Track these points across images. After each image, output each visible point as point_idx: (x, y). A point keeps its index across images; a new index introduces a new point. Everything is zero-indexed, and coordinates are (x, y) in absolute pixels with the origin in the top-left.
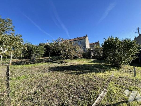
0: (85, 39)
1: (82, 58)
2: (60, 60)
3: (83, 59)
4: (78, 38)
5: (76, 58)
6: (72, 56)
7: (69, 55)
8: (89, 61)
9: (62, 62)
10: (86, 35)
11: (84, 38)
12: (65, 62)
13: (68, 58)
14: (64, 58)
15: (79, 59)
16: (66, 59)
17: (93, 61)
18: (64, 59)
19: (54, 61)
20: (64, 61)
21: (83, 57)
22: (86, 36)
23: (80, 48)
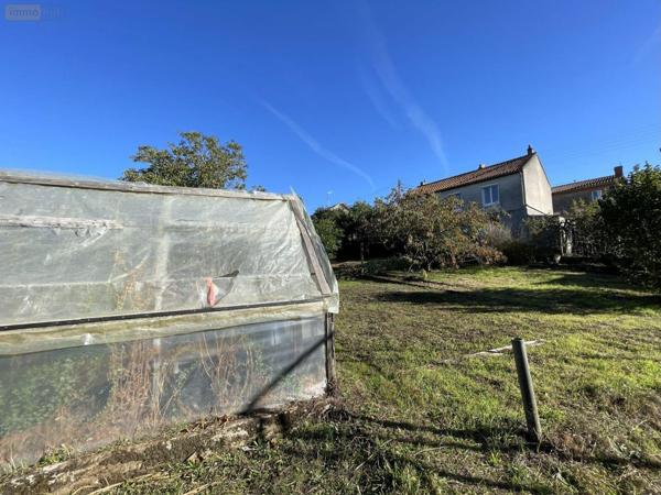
0: (519, 171)
1: (500, 264)
2: (400, 274)
3: (507, 269)
4: (480, 168)
5: (470, 264)
6: (454, 258)
7: (439, 252)
8: (537, 280)
9: (411, 279)
10: (530, 150)
11: (516, 168)
12: (420, 280)
13: (436, 266)
14: (416, 265)
15: (487, 268)
16: (425, 266)
17: (559, 277)
18: (416, 268)
19: (379, 274)
20: (418, 276)
21: (505, 258)
22: (530, 154)
23: (493, 219)
